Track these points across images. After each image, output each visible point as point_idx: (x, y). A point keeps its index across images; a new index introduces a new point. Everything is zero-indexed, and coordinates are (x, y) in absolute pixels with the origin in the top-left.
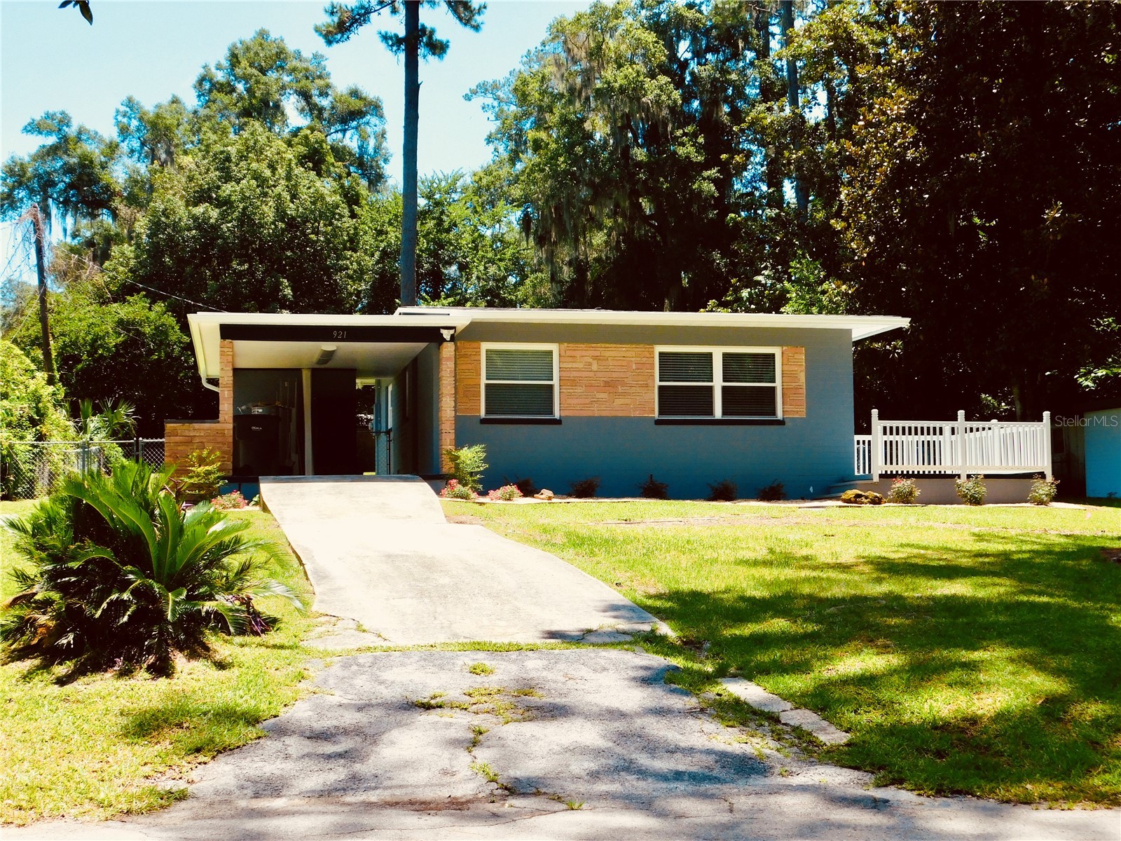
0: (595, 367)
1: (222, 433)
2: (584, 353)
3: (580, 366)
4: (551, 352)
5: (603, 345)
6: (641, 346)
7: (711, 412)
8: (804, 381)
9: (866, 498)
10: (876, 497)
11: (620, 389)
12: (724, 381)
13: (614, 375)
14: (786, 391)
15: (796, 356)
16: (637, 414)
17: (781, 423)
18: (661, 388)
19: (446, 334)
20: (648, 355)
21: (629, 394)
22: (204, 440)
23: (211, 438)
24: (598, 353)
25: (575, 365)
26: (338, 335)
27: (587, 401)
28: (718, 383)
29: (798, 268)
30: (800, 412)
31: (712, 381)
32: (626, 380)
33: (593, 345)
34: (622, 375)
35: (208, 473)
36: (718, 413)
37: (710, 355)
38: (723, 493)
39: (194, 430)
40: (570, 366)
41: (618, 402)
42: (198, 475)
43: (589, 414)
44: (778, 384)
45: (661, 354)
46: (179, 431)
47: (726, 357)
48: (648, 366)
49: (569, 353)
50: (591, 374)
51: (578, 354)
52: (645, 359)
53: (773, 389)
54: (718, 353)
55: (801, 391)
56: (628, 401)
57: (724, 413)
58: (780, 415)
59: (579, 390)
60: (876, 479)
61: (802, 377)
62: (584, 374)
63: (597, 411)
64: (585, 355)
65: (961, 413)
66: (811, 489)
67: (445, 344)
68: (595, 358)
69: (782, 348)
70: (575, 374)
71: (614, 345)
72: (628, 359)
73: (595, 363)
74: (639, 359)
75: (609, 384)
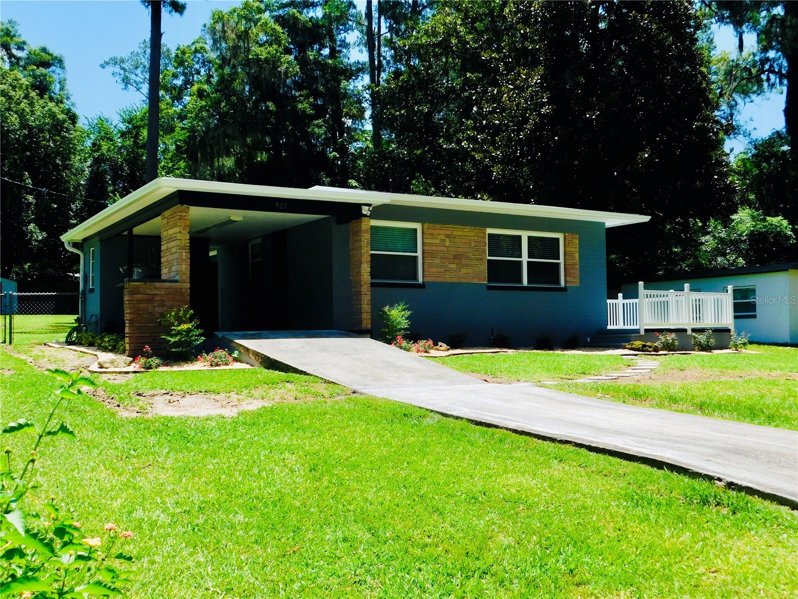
0: (447, 243)
1: (179, 291)
2: (441, 232)
3: (437, 241)
4: (416, 230)
5: (453, 226)
6: (478, 228)
7: (520, 281)
8: (578, 260)
9: (650, 347)
10: (654, 347)
11: (464, 261)
12: (529, 258)
13: (461, 250)
14: (567, 266)
15: (573, 241)
16: (476, 281)
17: (565, 289)
18: (489, 261)
19: (365, 210)
20: (482, 235)
21: (471, 266)
22: (165, 299)
23: (171, 296)
24: (449, 232)
25: (434, 241)
26: (279, 207)
27: (442, 270)
28: (525, 259)
30: (575, 282)
31: (521, 257)
32: (468, 254)
33: (446, 226)
34: (465, 250)
35: (189, 331)
36: (525, 281)
37: (520, 237)
39: (155, 288)
40: (430, 242)
41: (464, 271)
42: (179, 333)
43: (441, 280)
44: (561, 261)
45: (491, 236)
46: (142, 289)
47: (530, 238)
48: (483, 244)
49: (430, 231)
50: (445, 249)
51: (436, 232)
52: (480, 238)
53: (558, 264)
54: (525, 235)
55: (576, 267)
56: (470, 271)
57: (529, 282)
58: (562, 284)
59: (437, 261)
60: (642, 333)
61: (577, 255)
62: (440, 248)
63: (448, 278)
64: (441, 235)
65: (686, 286)
66: (589, 340)
67: (363, 219)
68: (448, 236)
69: (565, 235)
70: (434, 248)
71: (461, 227)
72: (469, 238)
73: (447, 239)
74: (477, 238)
75: (457, 257)
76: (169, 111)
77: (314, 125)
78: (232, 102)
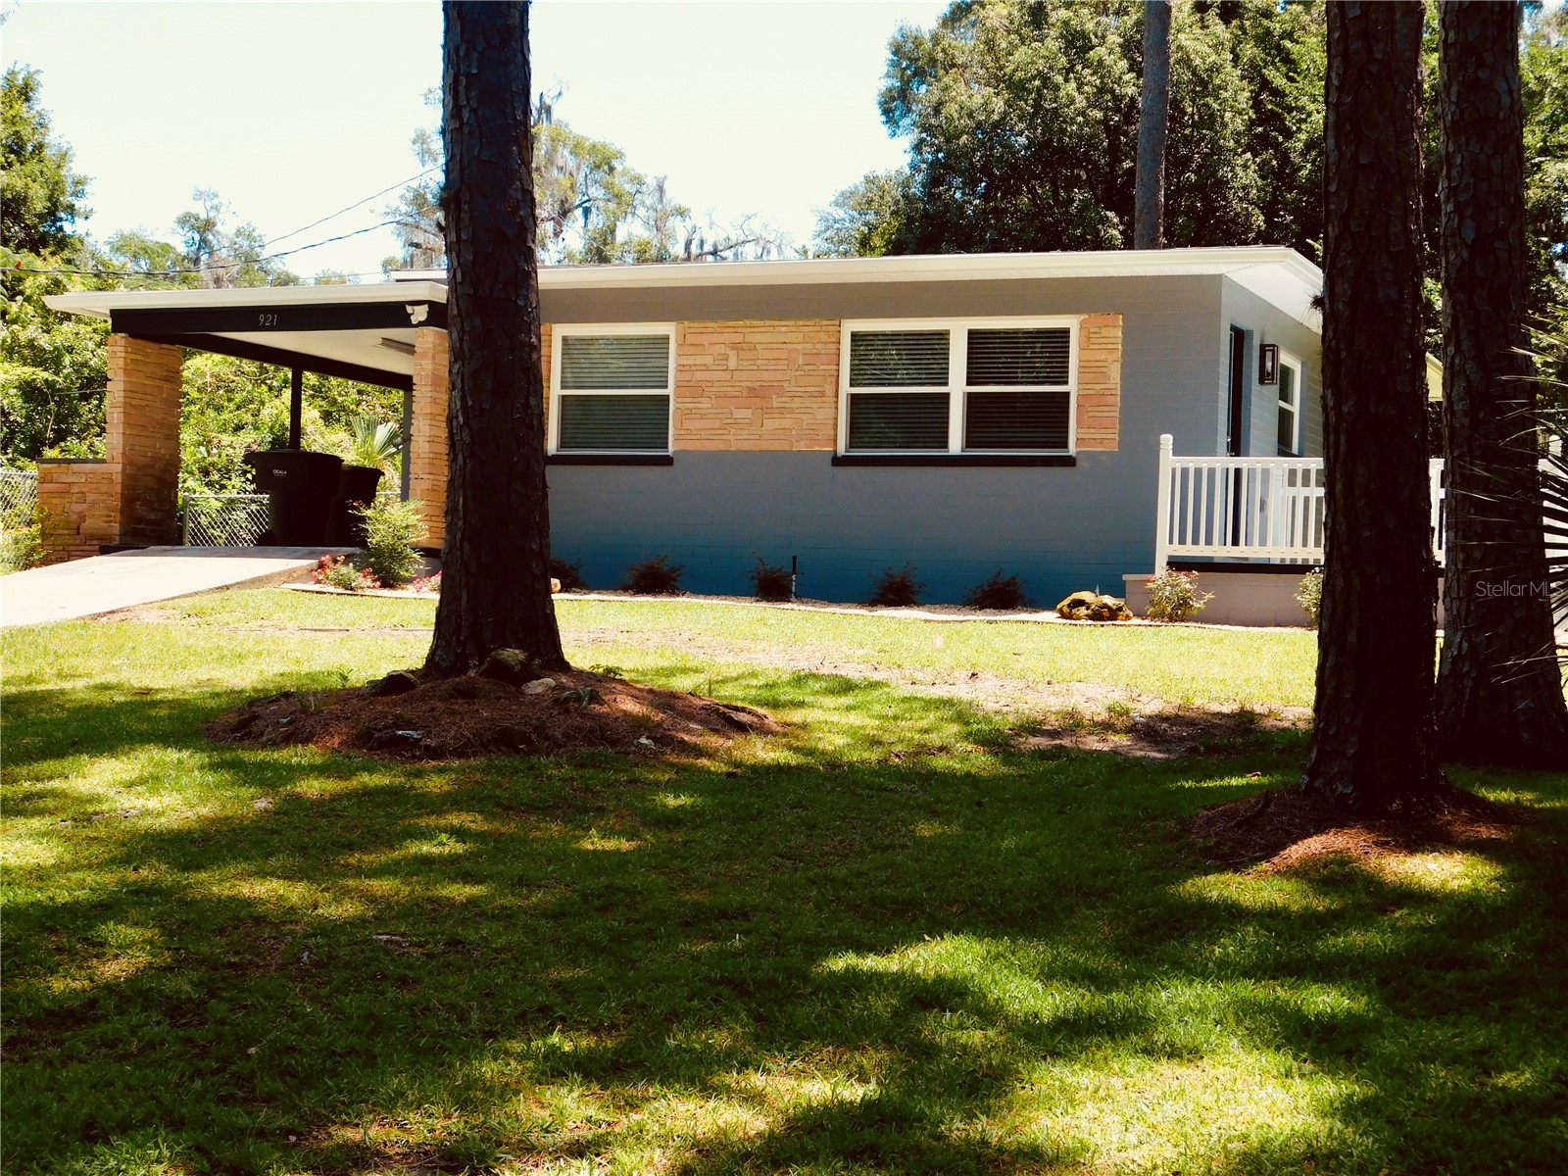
0: (732, 364)
2: (717, 338)
3: (708, 360)
4: (666, 338)
5: (748, 322)
6: (814, 322)
7: (944, 443)
8: (1118, 380)
9: (1088, 607)
11: (776, 402)
12: (969, 383)
13: (766, 376)
14: (1085, 401)
15: (1105, 332)
16: (802, 446)
17: (1075, 461)
18: (855, 399)
19: (417, 315)
20: (830, 338)
21: (791, 410)
24: (738, 338)
25: (700, 360)
26: (265, 321)
27: (717, 424)
28: (957, 387)
30: (1108, 440)
31: (946, 384)
32: (786, 384)
33: (731, 323)
34: (778, 376)
36: (956, 444)
37: (943, 336)
39: (73, 473)
40: (695, 362)
41: (769, 424)
43: (719, 446)
44: (1072, 387)
45: (856, 337)
47: (973, 335)
48: (829, 359)
49: (691, 339)
50: (726, 376)
51: (705, 339)
52: (819, 346)
53: (1067, 395)
54: (958, 330)
55: (1110, 400)
56: (787, 423)
57: (969, 443)
58: (1072, 449)
59: (706, 404)
61: (1115, 373)
62: (715, 376)
63: (738, 440)
64: (717, 342)
68: (736, 347)
69: (1084, 319)
70: (699, 376)
71: (768, 323)
72: (789, 346)
73: (732, 355)
74: (808, 346)
75: (754, 393)
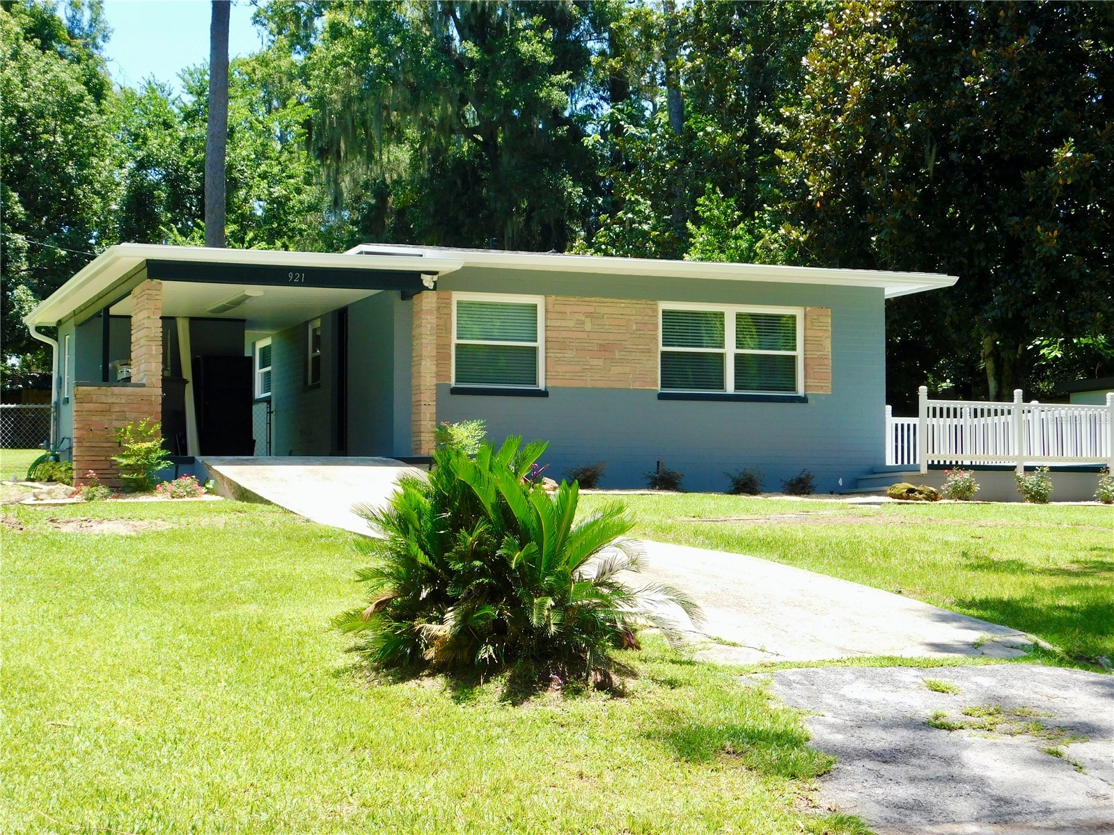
0: (588, 327)
1: (146, 400)
2: (576, 309)
3: (571, 324)
4: (535, 306)
5: (598, 299)
6: (643, 301)
7: (721, 385)
8: (830, 350)
9: (921, 493)
10: (932, 492)
11: (617, 355)
12: (737, 347)
13: (611, 337)
14: (809, 362)
15: (822, 319)
16: (637, 386)
17: (803, 400)
18: (663, 354)
19: (428, 281)
20: (650, 313)
21: (628, 361)
22: (126, 409)
23: (135, 406)
24: (591, 309)
25: (564, 323)
26: (294, 278)
27: (579, 368)
28: (730, 350)
29: (707, 206)
30: (824, 387)
31: (723, 347)
32: (624, 343)
33: (587, 299)
34: (620, 337)
35: (149, 451)
36: (730, 388)
37: (721, 314)
38: (745, 485)
39: (113, 395)
40: (558, 324)
41: (616, 370)
42: (135, 454)
43: (580, 384)
44: (799, 353)
45: (666, 314)
46: (94, 397)
47: (740, 317)
48: (651, 327)
49: (558, 308)
50: (584, 335)
51: (568, 309)
52: (647, 318)
53: (793, 358)
54: (730, 312)
55: (826, 362)
56: (627, 369)
57: (736, 388)
58: (801, 391)
59: (570, 354)
60: (924, 470)
61: (828, 344)
62: (576, 335)
63: (588, 381)
64: (576, 310)
65: (1018, 393)
66: (840, 482)
67: (425, 293)
68: (588, 315)
69: (805, 309)
70: (565, 334)
71: (612, 300)
72: (627, 317)
73: (588, 321)
74: (640, 318)
75: (604, 348)
76: (282, 63)
77: (552, 85)
78: (391, 46)
